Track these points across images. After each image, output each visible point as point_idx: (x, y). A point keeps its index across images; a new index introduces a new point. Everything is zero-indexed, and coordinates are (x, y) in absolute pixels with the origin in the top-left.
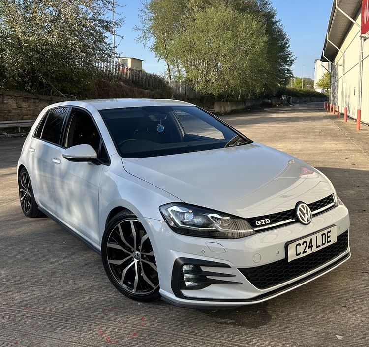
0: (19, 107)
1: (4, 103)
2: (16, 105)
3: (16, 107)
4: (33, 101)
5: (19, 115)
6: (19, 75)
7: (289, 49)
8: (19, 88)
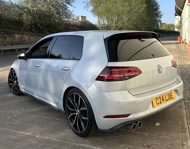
0: (30, 39)
1: (23, 37)
2: (28, 38)
3: (28, 39)
4: (36, 36)
5: (29, 42)
6: (30, 25)
7: (160, 10)
8: (29, 30)
